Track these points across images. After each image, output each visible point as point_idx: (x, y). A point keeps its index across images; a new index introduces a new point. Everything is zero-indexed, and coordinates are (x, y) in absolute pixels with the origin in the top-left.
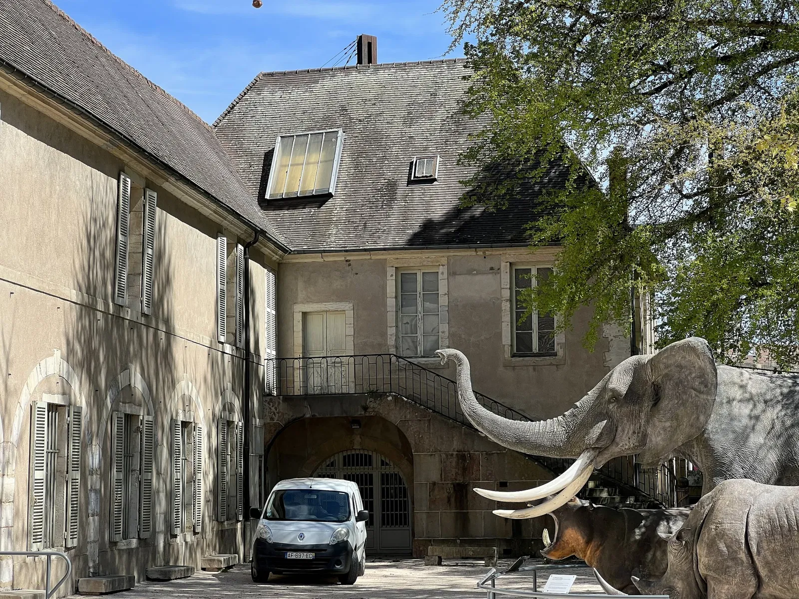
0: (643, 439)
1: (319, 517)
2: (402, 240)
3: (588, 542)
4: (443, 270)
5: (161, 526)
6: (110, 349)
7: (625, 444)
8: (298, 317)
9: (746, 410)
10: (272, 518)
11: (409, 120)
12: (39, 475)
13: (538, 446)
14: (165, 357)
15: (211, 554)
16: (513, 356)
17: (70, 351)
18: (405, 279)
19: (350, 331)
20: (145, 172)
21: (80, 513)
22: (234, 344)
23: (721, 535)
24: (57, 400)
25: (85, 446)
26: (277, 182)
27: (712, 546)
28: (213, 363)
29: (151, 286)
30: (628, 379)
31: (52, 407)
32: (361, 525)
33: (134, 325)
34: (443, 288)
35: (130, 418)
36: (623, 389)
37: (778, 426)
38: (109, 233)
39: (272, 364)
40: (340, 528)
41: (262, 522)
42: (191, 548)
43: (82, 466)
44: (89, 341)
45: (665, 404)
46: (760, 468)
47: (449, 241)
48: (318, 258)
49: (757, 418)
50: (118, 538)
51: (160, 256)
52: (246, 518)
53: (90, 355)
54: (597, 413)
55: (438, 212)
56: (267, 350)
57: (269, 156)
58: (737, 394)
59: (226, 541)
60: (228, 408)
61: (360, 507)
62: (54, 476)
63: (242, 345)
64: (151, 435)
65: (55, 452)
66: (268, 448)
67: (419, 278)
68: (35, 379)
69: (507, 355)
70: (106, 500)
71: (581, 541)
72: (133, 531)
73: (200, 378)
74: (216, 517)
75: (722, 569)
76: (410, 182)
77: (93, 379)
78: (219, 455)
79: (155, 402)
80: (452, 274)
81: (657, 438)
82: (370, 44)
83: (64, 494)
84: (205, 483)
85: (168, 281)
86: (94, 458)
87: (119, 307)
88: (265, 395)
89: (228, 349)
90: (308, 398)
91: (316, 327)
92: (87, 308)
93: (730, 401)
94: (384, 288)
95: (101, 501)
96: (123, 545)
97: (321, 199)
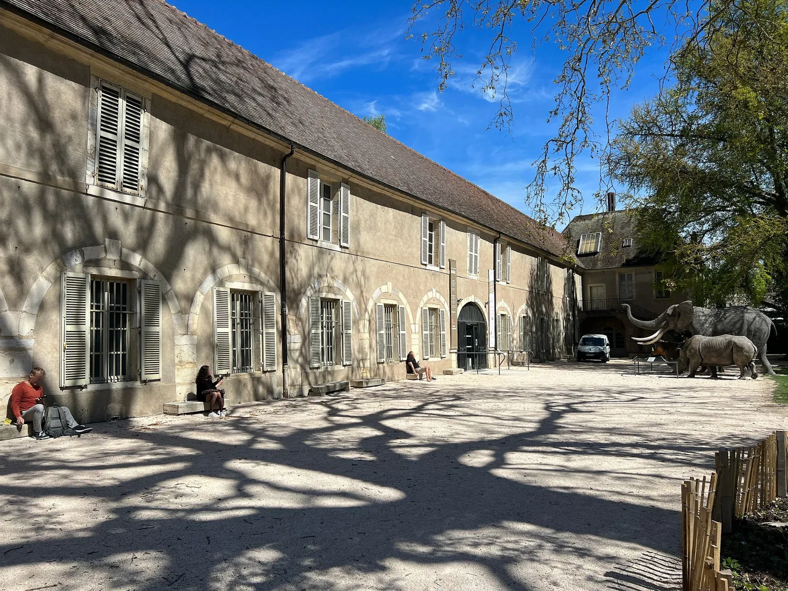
0: (676, 326)
1: (595, 345)
2: (620, 265)
3: (664, 350)
4: (633, 274)
5: (551, 347)
6: (537, 302)
7: (671, 327)
8: (589, 288)
9: (704, 318)
10: (582, 345)
11: (622, 228)
12: (522, 333)
13: (648, 327)
14: (551, 303)
15: (565, 355)
16: (656, 298)
17: (527, 303)
18: (622, 277)
19: (605, 292)
20: (544, 255)
21: (531, 342)
22: (569, 297)
23: (692, 348)
24: (525, 315)
25: (531, 327)
26: (581, 248)
27: (690, 351)
28: (563, 302)
29: (546, 284)
30: (672, 311)
31: (524, 317)
32: (608, 347)
33: (542, 295)
34: (634, 278)
35: (542, 319)
36: (670, 313)
37: (712, 322)
38: (535, 272)
39: (581, 302)
40: (601, 348)
41: (579, 346)
42: (559, 352)
43: (531, 331)
44: (532, 299)
45: (681, 317)
46: (707, 333)
47: (635, 265)
48: (594, 271)
49: (707, 320)
50: (540, 349)
51: (548, 276)
52: (574, 345)
53: (532, 303)
54: (664, 319)
55: (632, 256)
56: (579, 297)
57: (579, 241)
58: (702, 314)
59: (569, 351)
60: (568, 315)
61: (608, 342)
62: (525, 334)
63: (572, 297)
64: (548, 324)
65: (525, 328)
66: (580, 326)
67: (626, 275)
68: (520, 310)
69: (655, 298)
70: (537, 340)
71: (662, 350)
72: (544, 347)
73: (560, 308)
74: (566, 345)
75: (692, 356)
76: (623, 247)
77: (533, 309)
78: (566, 328)
79: (549, 314)
80: (636, 274)
81: (679, 325)
82: (612, 195)
83: (528, 338)
84: (562, 336)
85: (551, 282)
86: (534, 330)
87: (538, 291)
88: (579, 310)
89: (568, 298)
90: (593, 311)
91: (594, 291)
92: (531, 292)
93: (699, 316)
94: (615, 279)
95: (536, 340)
96: (542, 351)
97: (595, 253)
